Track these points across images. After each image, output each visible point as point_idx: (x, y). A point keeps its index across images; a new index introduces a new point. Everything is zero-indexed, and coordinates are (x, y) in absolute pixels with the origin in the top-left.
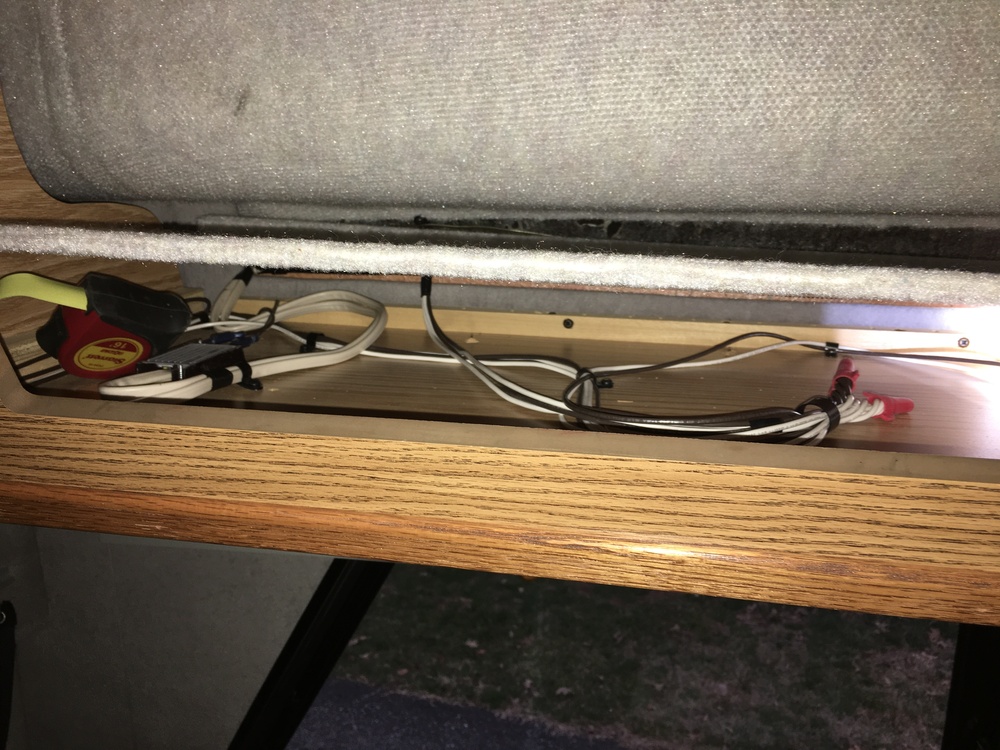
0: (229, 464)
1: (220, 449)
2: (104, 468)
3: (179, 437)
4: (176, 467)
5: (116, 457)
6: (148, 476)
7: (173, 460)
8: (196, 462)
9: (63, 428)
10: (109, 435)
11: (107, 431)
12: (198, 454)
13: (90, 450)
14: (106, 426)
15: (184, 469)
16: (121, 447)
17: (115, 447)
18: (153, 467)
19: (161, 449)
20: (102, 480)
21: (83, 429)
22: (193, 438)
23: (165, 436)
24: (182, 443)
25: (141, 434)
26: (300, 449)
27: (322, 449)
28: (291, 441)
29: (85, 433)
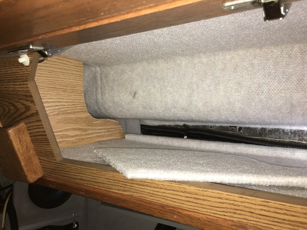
0: (97, 178)
1: (95, 174)
2: (74, 177)
3: (87, 170)
4: (87, 178)
5: (76, 174)
6: (82, 180)
7: (86, 176)
8: (91, 177)
9: (67, 166)
10: (75, 168)
11: (74, 167)
12: (91, 175)
13: (71, 172)
14: (74, 166)
15: (89, 179)
16: (77, 172)
17: (76, 172)
18: (83, 178)
19: (84, 173)
20: (74, 180)
21: (70, 166)
22: (90, 170)
23: (84, 169)
24: (88, 172)
25: (80, 169)
26: (110, 175)
27: (115, 176)
28: (108, 173)
29: (70, 168)
